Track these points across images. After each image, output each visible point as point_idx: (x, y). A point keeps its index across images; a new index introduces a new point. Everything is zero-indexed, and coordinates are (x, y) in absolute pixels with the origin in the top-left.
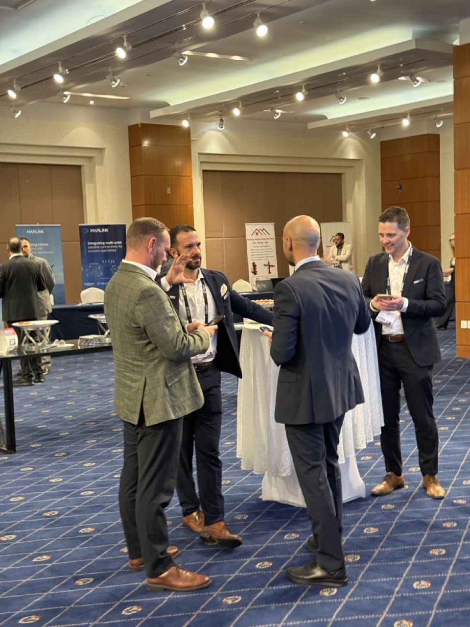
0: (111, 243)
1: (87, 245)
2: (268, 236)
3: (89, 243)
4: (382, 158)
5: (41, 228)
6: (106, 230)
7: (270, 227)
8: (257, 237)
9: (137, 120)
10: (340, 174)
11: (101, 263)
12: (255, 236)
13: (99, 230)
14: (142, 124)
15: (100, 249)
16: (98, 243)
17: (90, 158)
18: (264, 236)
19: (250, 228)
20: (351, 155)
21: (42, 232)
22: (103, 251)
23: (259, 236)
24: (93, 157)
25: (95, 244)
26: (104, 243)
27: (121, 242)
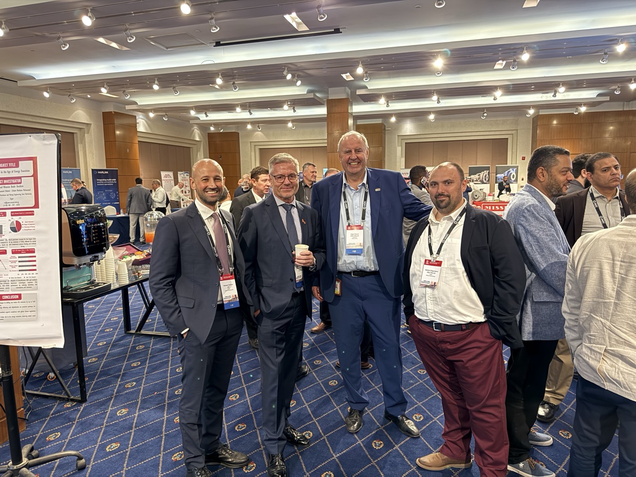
0: (110, 180)
1: (97, 181)
2: (171, 179)
3: (97, 180)
4: (209, 142)
5: (71, 170)
6: (107, 172)
7: (171, 174)
8: (166, 179)
9: (111, 109)
10: (190, 148)
11: (104, 191)
12: (165, 179)
13: (103, 172)
14: (114, 112)
15: (104, 183)
16: (103, 180)
17: (81, 128)
18: (169, 179)
19: (163, 174)
20: (197, 139)
21: (71, 172)
22: (105, 185)
23: (167, 179)
24: (84, 128)
25: (101, 180)
26: (106, 180)
27: (115, 180)
